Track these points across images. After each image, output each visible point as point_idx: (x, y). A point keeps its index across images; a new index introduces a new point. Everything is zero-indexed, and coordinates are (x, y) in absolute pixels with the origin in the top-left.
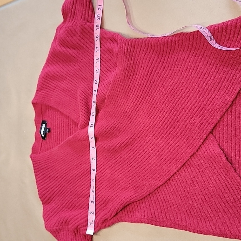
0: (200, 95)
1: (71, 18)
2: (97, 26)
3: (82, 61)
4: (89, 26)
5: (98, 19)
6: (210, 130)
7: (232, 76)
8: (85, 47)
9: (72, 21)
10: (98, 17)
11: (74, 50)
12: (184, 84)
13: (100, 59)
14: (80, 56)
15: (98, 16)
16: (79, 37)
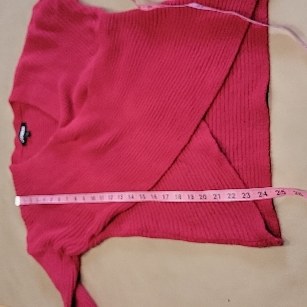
0: (190, 75)
6: (202, 116)
7: (223, 48)
12: (173, 63)
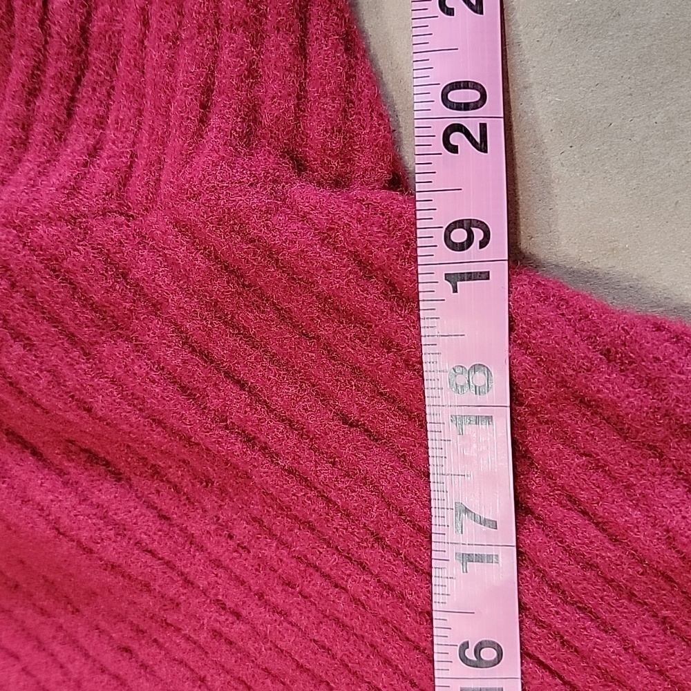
1: (47, 104)
2: (459, 236)
3: (236, 630)
4: (326, 236)
5: (457, 138)
8: (264, 473)
9: (61, 139)
10: (456, 117)
11: (107, 493)
13: (525, 654)
14: (194, 565)
15: (456, 96)
16: (174, 356)
